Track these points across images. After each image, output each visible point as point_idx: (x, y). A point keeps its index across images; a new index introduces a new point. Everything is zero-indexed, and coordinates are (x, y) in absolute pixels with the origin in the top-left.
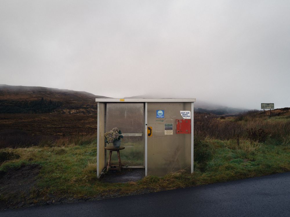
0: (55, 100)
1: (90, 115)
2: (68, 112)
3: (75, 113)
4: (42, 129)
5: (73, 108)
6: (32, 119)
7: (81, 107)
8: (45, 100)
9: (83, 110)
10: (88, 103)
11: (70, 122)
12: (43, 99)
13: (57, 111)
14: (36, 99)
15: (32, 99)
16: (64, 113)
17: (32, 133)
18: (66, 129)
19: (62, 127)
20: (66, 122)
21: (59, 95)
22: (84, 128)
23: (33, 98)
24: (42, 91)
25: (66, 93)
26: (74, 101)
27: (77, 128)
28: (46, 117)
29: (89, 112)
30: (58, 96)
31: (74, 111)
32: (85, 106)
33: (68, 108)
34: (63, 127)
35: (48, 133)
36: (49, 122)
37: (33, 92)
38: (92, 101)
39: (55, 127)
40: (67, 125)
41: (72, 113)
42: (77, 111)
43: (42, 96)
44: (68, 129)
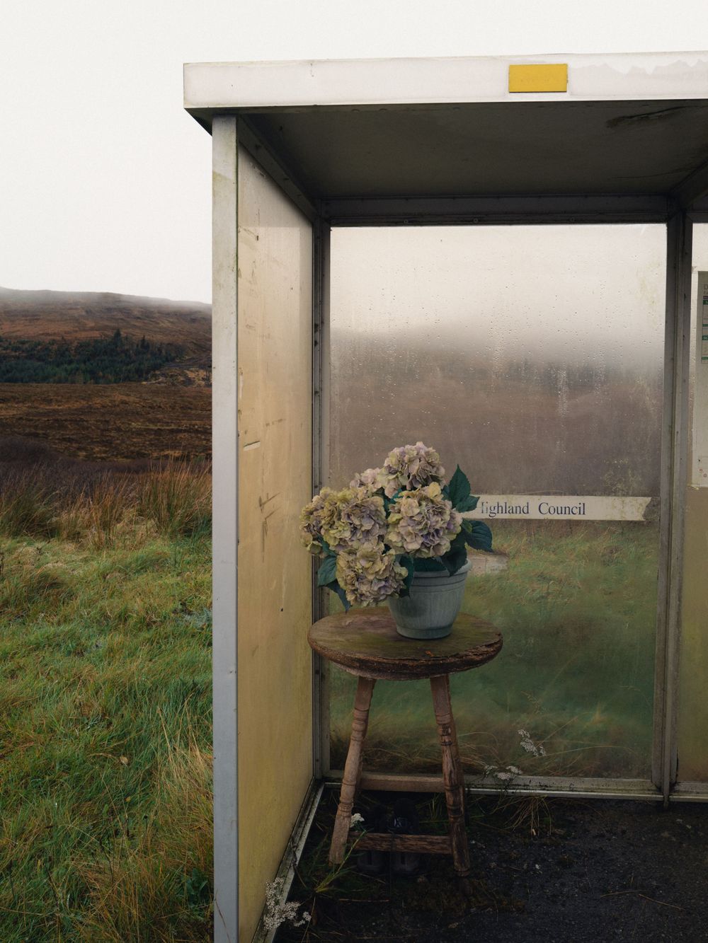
0: (158, 338)
2: (203, 379)
4: (112, 434)
6: (84, 402)
8: (126, 338)
12: (118, 334)
13: (163, 375)
14: (96, 334)
15: (83, 335)
16: (189, 382)
17: (79, 449)
18: (192, 437)
19: (179, 431)
20: (193, 412)
21: (172, 323)
23: (85, 330)
24: (115, 309)
25: (196, 312)
28: (128, 395)
30: (169, 324)
33: (203, 367)
34: (185, 431)
35: (132, 448)
36: (137, 413)
37: (87, 312)
39: (156, 428)
40: (197, 422)
43: (116, 325)
44: (199, 435)
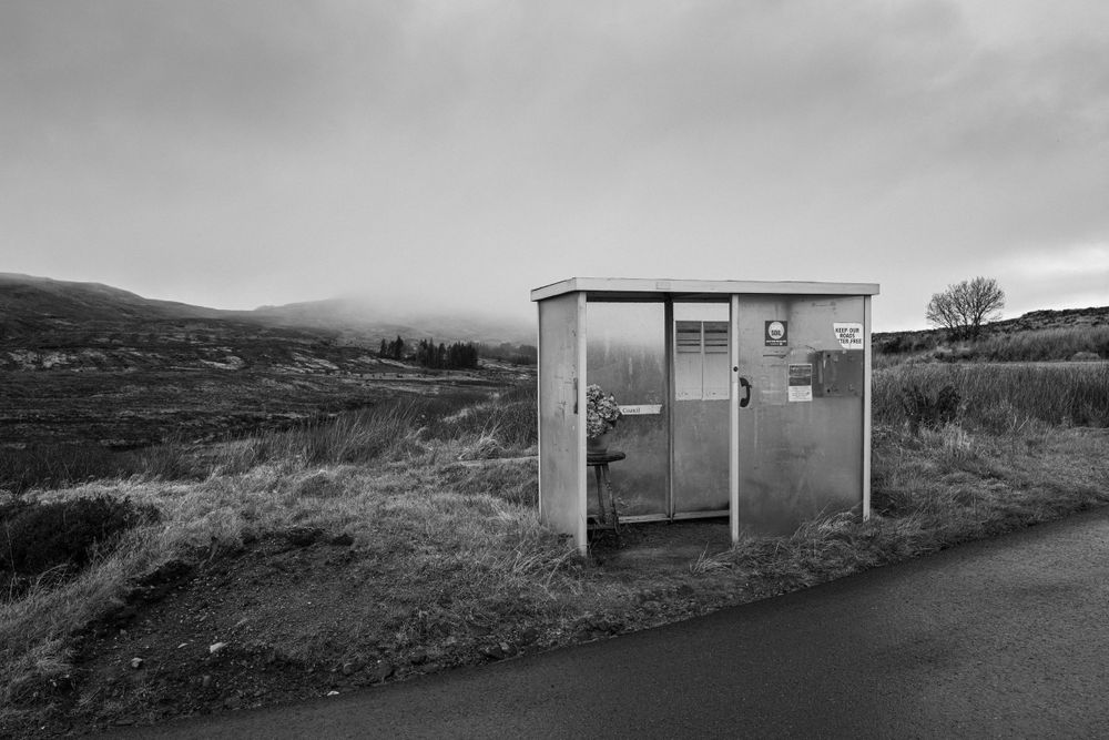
1: (126, 371)
2: (34, 362)
3: (63, 366)
5: (54, 348)
7: (85, 344)
9: (99, 354)
10: (118, 325)
11: (49, 400)
16: (15, 365)
18: (35, 428)
19: (17, 422)
20: (28, 399)
22: (112, 422)
25: (23, 286)
26: (57, 322)
27: (82, 422)
29: (121, 362)
31: (57, 360)
32: (104, 340)
33: (32, 348)
38: (129, 320)
40: (38, 411)
41: (48, 364)
42: (73, 358)
44: (43, 425)
